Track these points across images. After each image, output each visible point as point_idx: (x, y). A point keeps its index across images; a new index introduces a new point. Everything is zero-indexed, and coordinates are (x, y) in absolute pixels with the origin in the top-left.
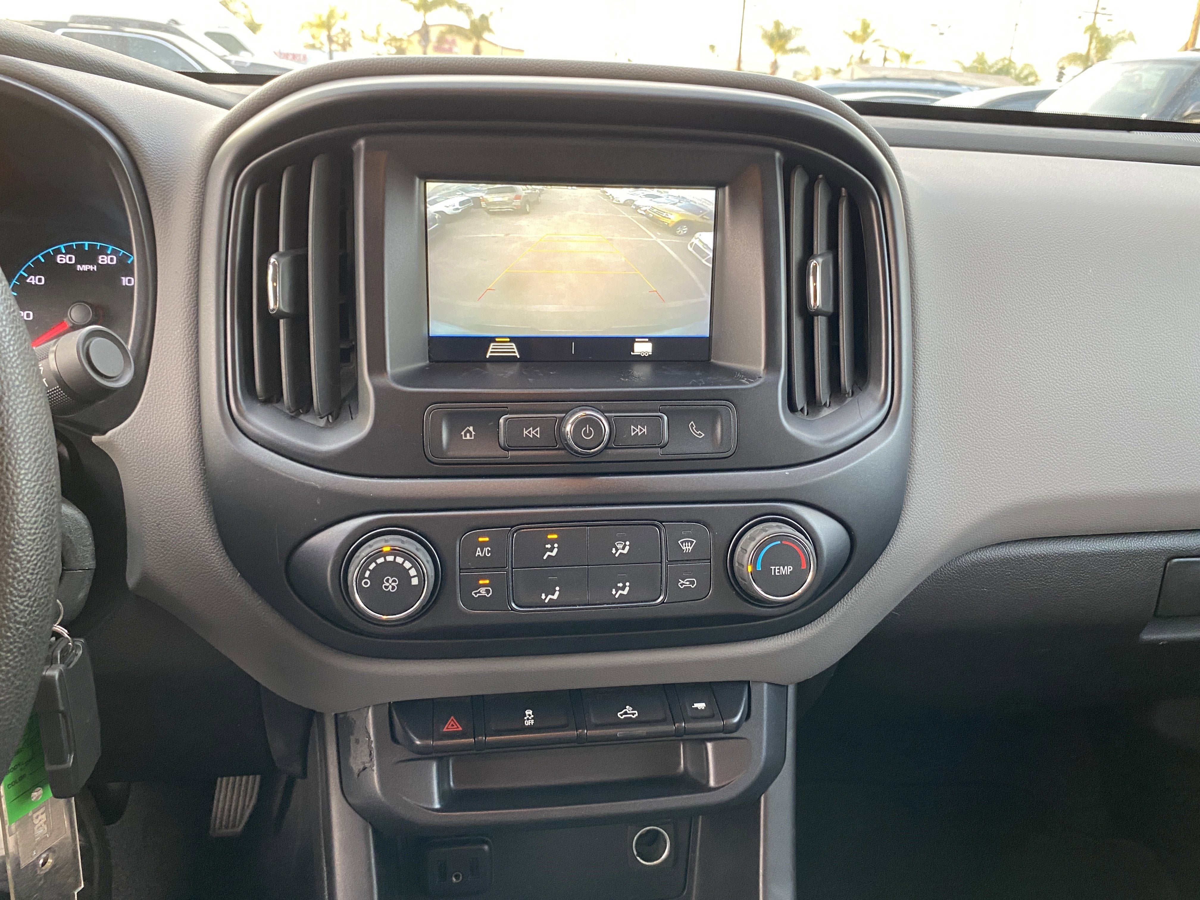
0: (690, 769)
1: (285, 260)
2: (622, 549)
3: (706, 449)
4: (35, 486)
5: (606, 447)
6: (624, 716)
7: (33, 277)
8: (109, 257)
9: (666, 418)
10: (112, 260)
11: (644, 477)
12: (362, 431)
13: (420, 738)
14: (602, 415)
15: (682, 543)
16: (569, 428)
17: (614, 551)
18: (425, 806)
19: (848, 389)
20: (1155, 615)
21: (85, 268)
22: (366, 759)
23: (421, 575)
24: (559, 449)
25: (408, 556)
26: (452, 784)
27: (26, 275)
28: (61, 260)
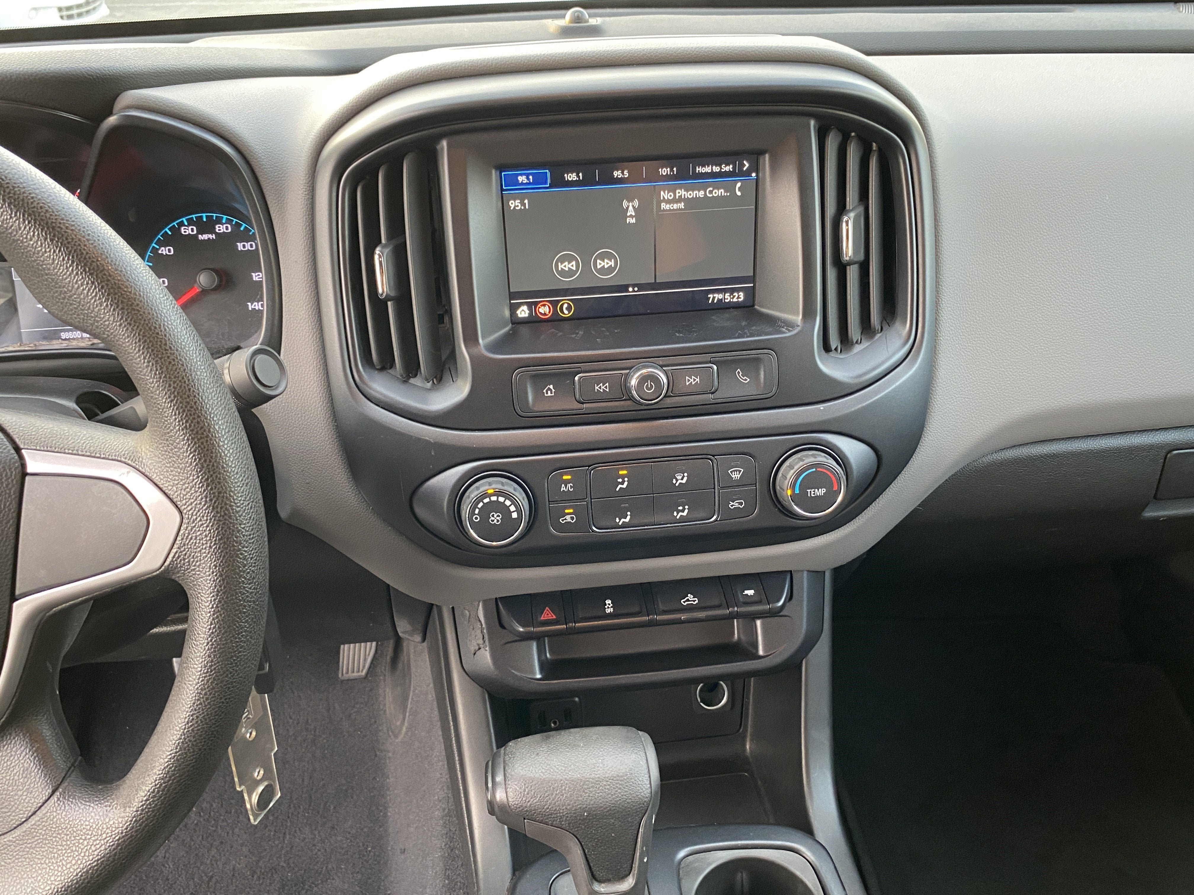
0: (743, 637)
1: (386, 251)
2: (681, 479)
3: (752, 391)
4: (249, 504)
5: (665, 396)
6: (686, 603)
7: (163, 248)
8: (225, 226)
9: (715, 367)
10: (227, 228)
11: (698, 418)
12: (461, 393)
13: (523, 626)
14: (660, 371)
15: (731, 472)
16: (634, 382)
17: (674, 481)
18: (529, 677)
19: (878, 327)
20: (1155, 497)
21: (205, 237)
22: (481, 641)
23: (519, 511)
24: (625, 400)
25: (507, 496)
26: (548, 655)
27: (158, 247)
28: (185, 232)
